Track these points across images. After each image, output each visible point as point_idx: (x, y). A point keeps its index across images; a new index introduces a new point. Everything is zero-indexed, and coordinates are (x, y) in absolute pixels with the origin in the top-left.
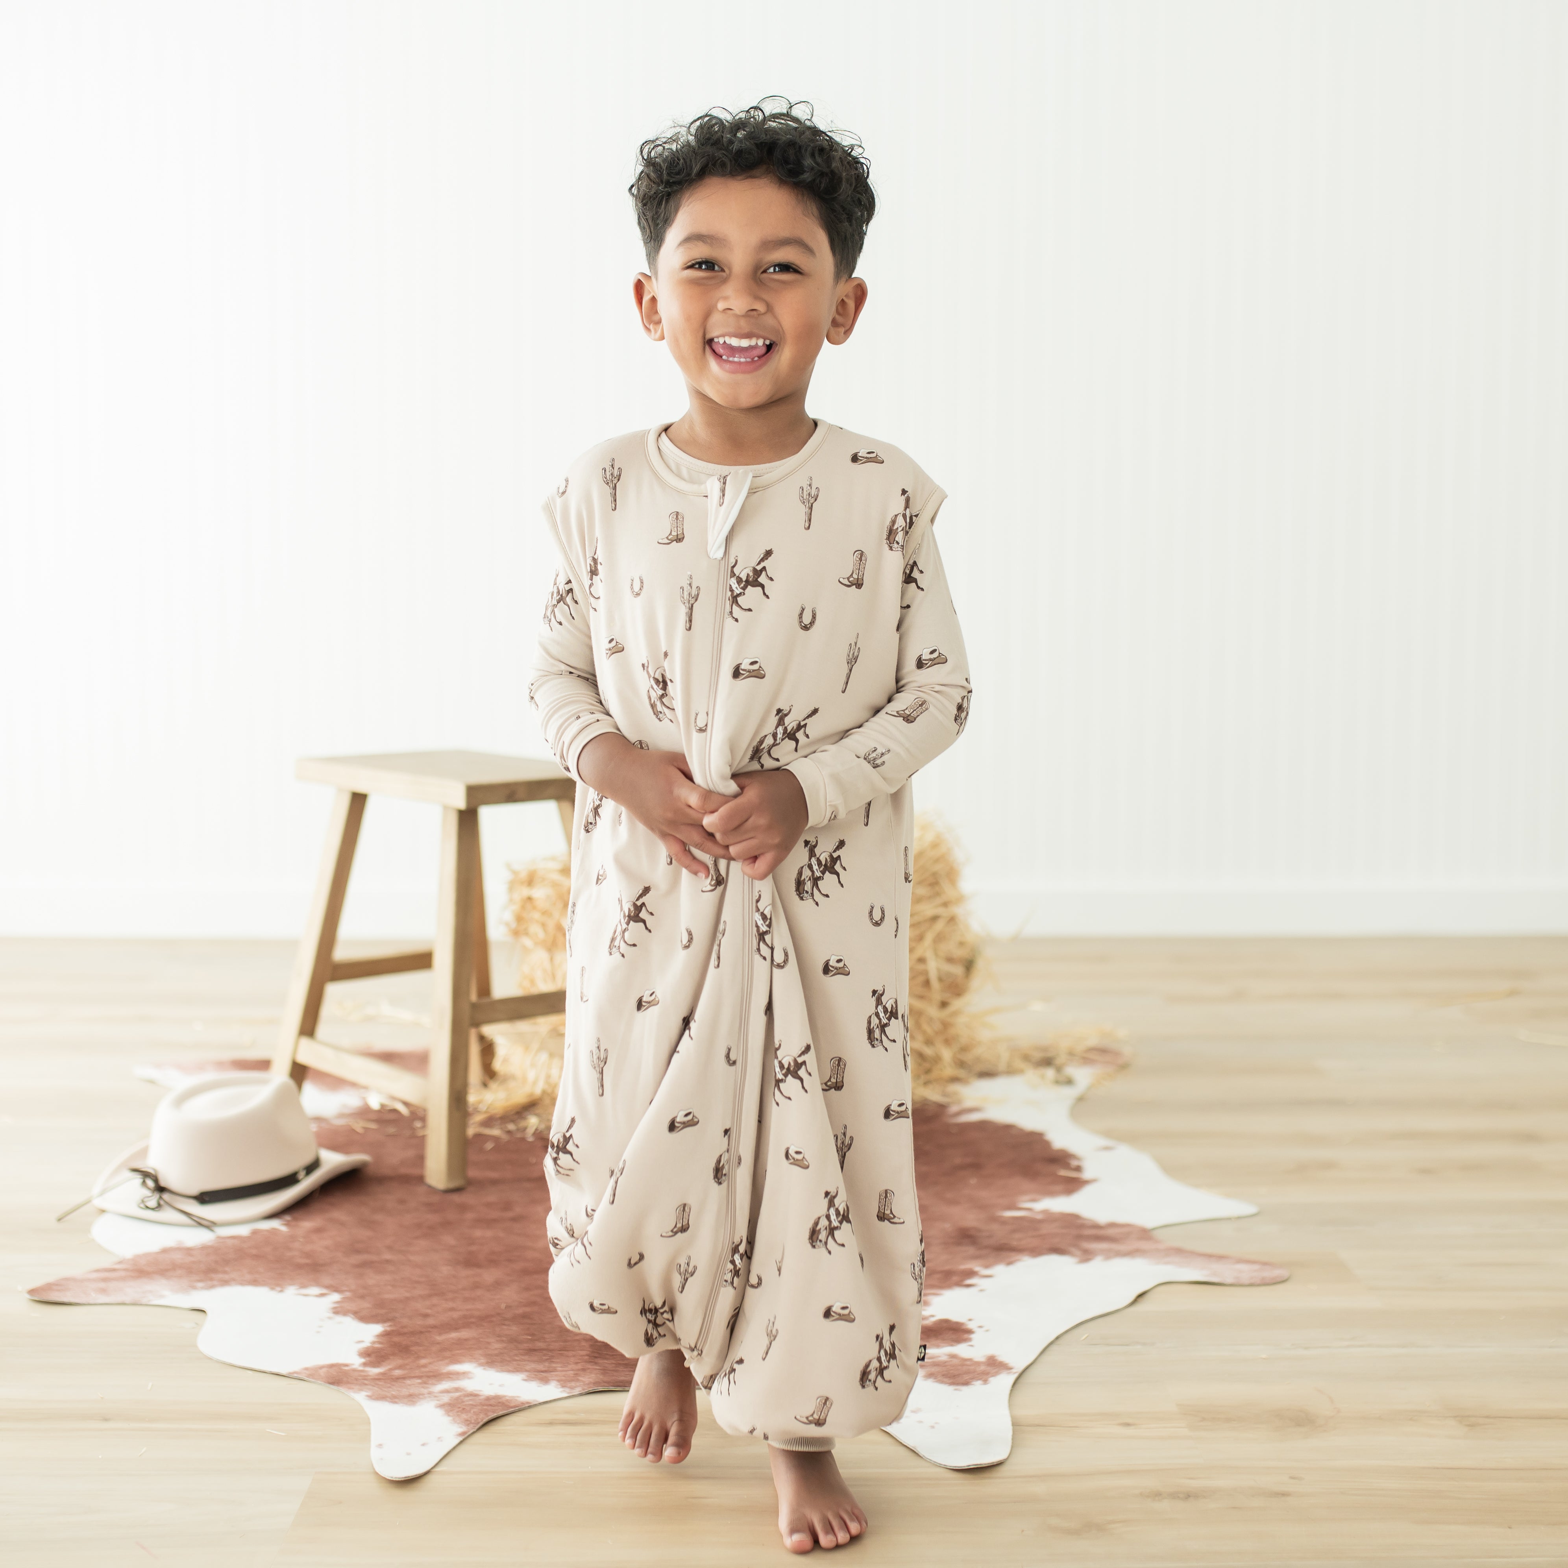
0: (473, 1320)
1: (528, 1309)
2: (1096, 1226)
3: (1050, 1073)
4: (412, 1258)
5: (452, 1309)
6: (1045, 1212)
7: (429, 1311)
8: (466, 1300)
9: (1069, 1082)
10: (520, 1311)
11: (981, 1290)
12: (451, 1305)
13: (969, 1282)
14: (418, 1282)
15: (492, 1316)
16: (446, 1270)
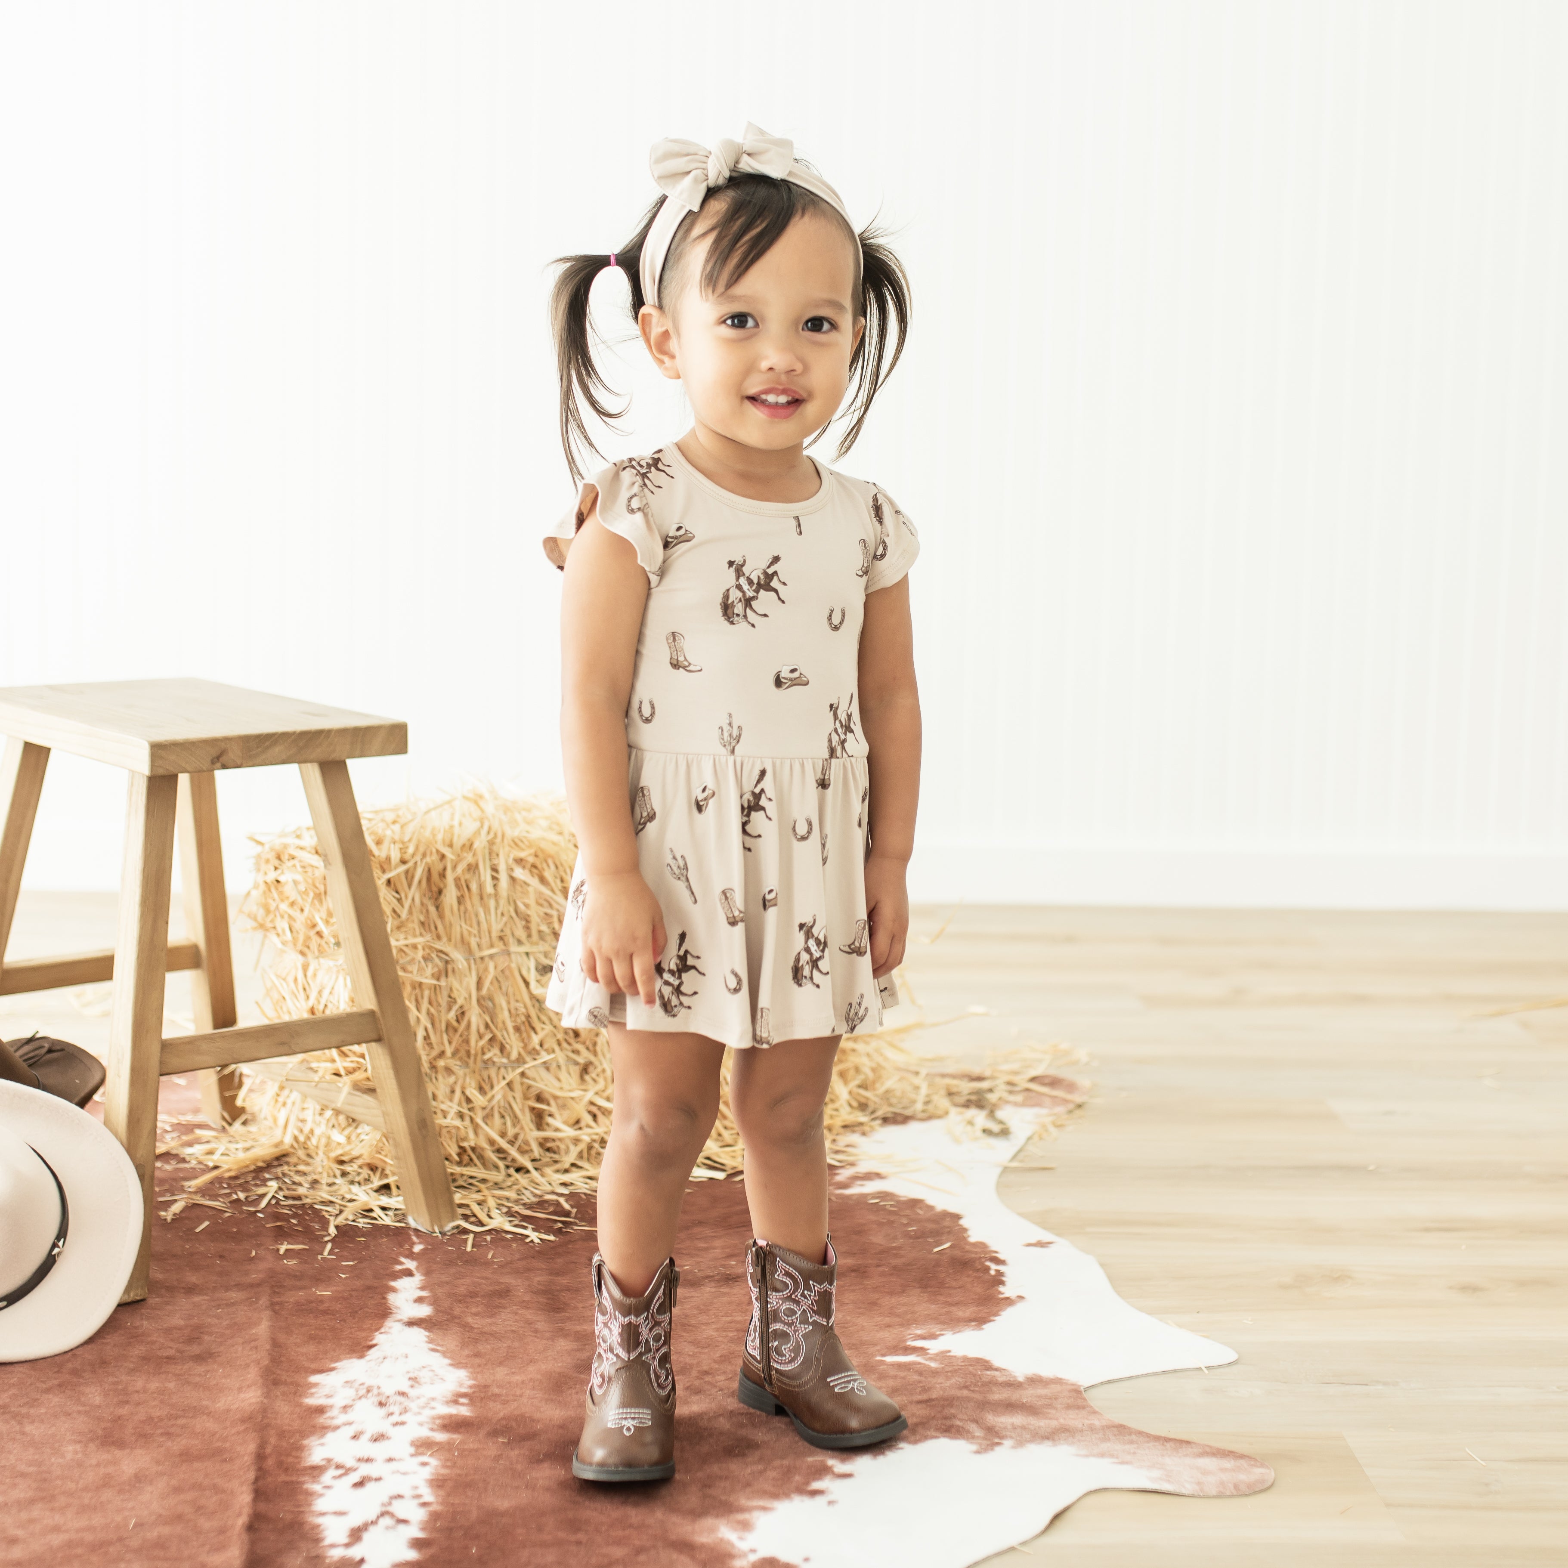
0: (79, 1551)
1: (166, 1530)
2: (1012, 1385)
3: (980, 1118)
4: (28, 1428)
5: (56, 1529)
6: (943, 1356)
7: (20, 1533)
8: (83, 1509)
9: (1005, 1133)
10: (152, 1534)
11: (830, 1503)
12: (58, 1519)
13: (816, 1485)
14: (23, 1475)
15: (110, 1543)
16: (71, 1451)
